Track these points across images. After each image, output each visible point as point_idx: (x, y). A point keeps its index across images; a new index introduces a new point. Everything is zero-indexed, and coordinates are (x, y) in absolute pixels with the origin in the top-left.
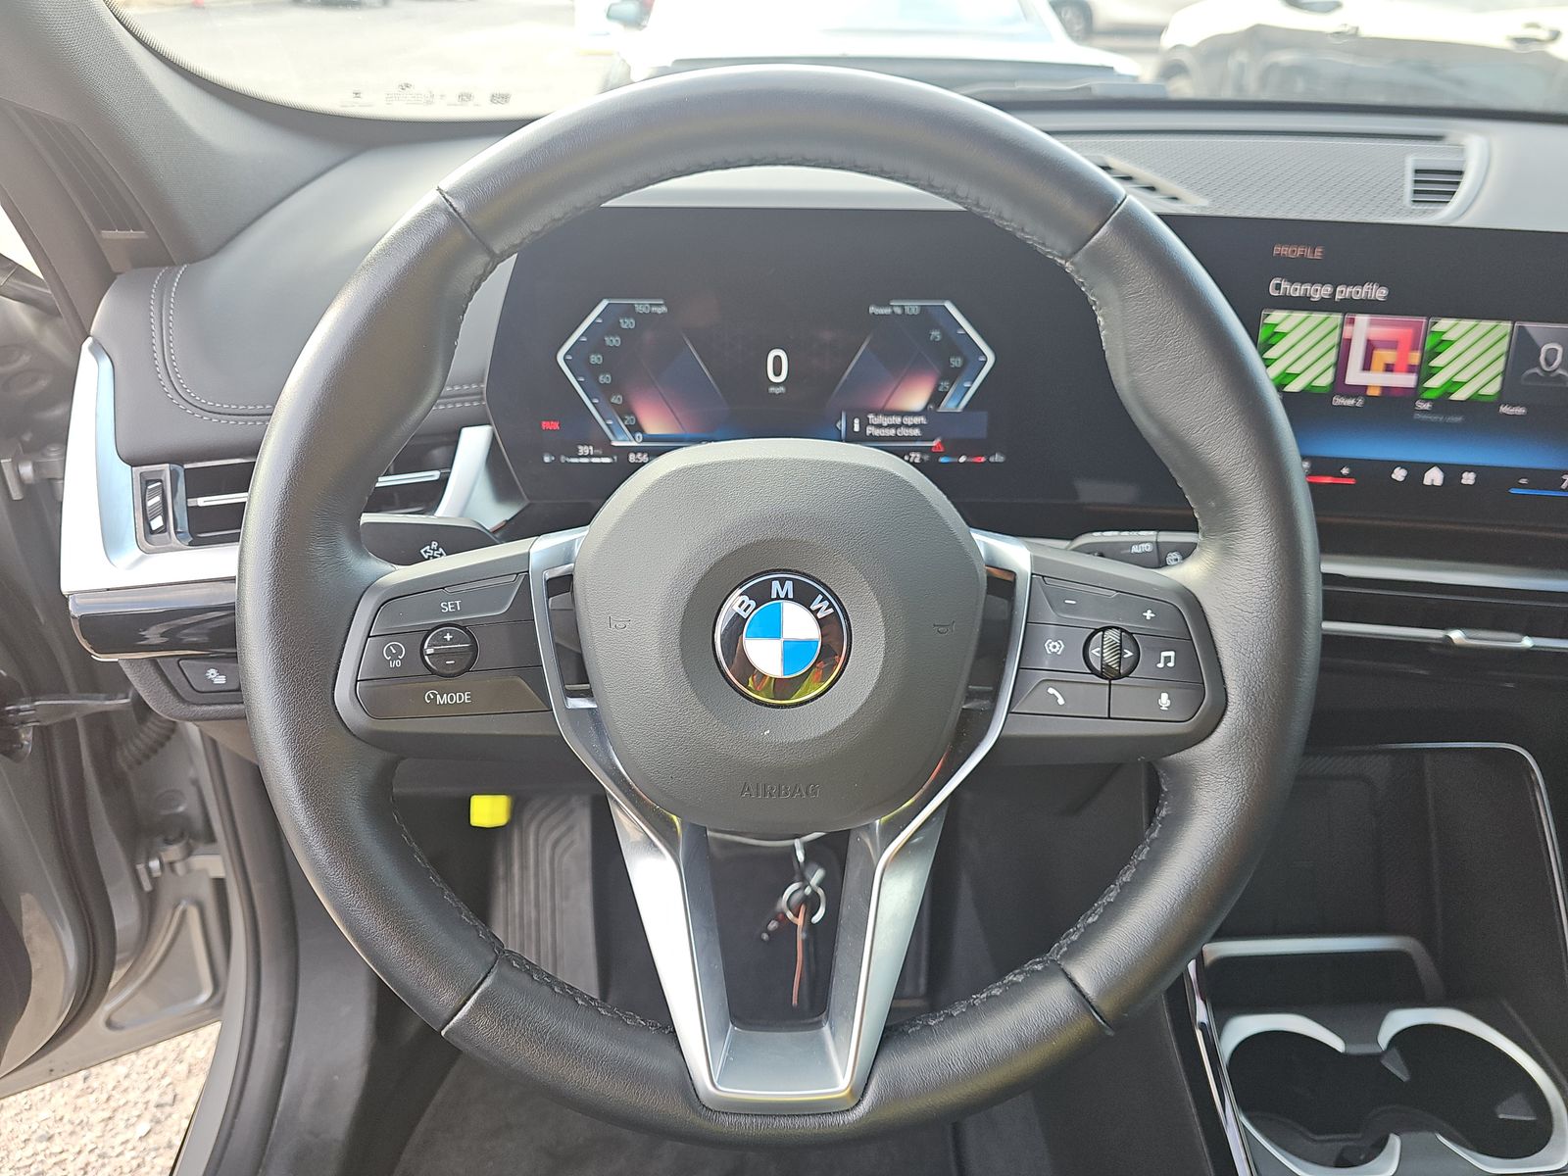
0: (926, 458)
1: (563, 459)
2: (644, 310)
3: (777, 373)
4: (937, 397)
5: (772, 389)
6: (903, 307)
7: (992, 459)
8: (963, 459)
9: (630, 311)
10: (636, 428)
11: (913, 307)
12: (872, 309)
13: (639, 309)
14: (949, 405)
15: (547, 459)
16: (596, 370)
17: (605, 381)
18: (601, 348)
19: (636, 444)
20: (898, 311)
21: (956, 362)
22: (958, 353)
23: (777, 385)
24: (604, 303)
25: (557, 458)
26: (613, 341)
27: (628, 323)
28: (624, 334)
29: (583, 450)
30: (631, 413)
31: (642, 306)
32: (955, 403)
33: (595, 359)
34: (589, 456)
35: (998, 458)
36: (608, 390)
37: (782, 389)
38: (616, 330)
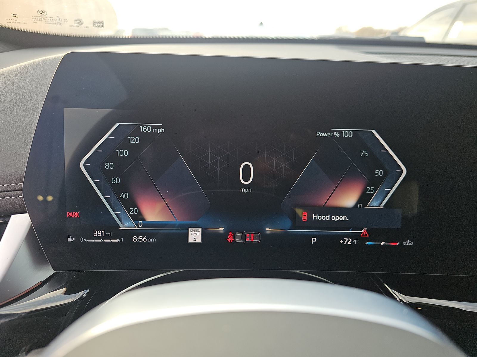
0: (356, 241)
1: (82, 239)
2: (147, 130)
3: (246, 178)
4: (364, 198)
5: (242, 189)
6: (340, 132)
7: (404, 244)
8: (383, 243)
9: (137, 132)
10: (138, 217)
11: (348, 133)
12: (318, 133)
13: (143, 129)
14: (373, 204)
15: (69, 240)
16: (109, 174)
17: (116, 181)
18: (113, 158)
19: (137, 228)
20: (337, 135)
21: (379, 173)
22: (380, 167)
23: (246, 186)
24: (117, 124)
25: (78, 239)
26: (123, 153)
27: (134, 140)
28: (132, 148)
29: (97, 233)
30: (135, 205)
31: (145, 128)
32: (378, 202)
33: (109, 166)
34: (102, 237)
35: (409, 243)
36: (118, 190)
37: (249, 189)
38: (125, 145)
